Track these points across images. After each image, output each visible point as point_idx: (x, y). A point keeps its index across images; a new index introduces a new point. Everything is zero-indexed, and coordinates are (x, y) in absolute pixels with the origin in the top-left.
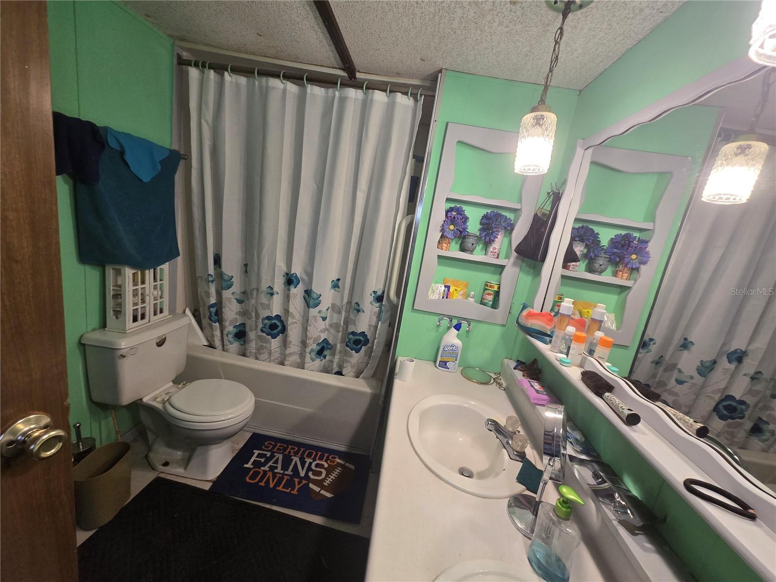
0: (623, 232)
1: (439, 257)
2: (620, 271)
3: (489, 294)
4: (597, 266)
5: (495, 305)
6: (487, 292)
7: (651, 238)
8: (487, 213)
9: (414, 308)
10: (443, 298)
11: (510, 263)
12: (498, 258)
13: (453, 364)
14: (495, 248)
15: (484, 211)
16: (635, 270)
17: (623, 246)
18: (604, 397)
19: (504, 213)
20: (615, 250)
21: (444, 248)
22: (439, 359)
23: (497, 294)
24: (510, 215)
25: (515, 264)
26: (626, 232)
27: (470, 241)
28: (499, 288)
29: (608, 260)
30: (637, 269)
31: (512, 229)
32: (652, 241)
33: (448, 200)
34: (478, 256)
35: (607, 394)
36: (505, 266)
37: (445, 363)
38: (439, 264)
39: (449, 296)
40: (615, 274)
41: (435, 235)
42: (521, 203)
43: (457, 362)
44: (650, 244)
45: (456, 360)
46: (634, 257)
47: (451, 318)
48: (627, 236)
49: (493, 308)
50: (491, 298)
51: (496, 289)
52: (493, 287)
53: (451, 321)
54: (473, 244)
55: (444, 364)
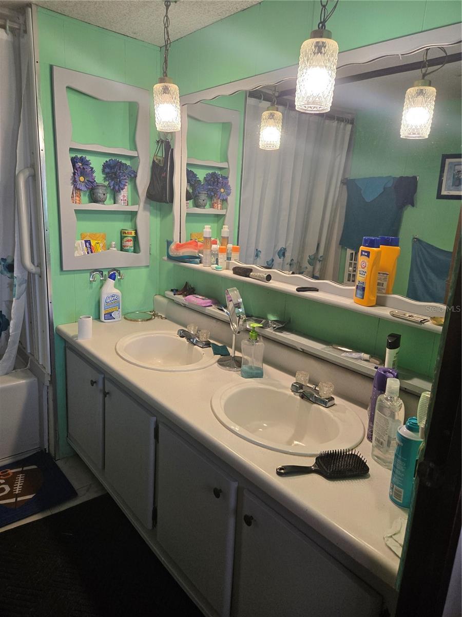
0: (210, 172)
1: (77, 211)
2: (215, 203)
3: (128, 241)
4: (201, 201)
5: (136, 249)
6: (125, 239)
7: (229, 174)
8: (107, 161)
9: (64, 270)
10: (88, 253)
11: (140, 208)
12: (128, 205)
13: (117, 312)
14: (124, 197)
15: (104, 160)
16: (225, 201)
17: (214, 183)
18: (250, 276)
19: (124, 162)
20: (209, 187)
21: (78, 201)
22: (103, 312)
23: (136, 239)
24: (128, 163)
25: (145, 209)
26: (212, 171)
27: (100, 192)
28: (136, 233)
29: (206, 195)
30: (226, 200)
31: (136, 176)
32: (230, 176)
33: (71, 150)
34: (109, 206)
35: (251, 273)
36: (137, 212)
37: (110, 314)
38: (78, 219)
39: (93, 251)
40: (212, 206)
41: (67, 188)
42: (136, 150)
43: (120, 310)
44: (229, 179)
45: (119, 308)
46: (222, 190)
47: (101, 272)
48: (213, 175)
49: (135, 252)
50: (131, 244)
51: (133, 235)
52: (131, 233)
53: (102, 274)
54: (104, 195)
55: (109, 316)
